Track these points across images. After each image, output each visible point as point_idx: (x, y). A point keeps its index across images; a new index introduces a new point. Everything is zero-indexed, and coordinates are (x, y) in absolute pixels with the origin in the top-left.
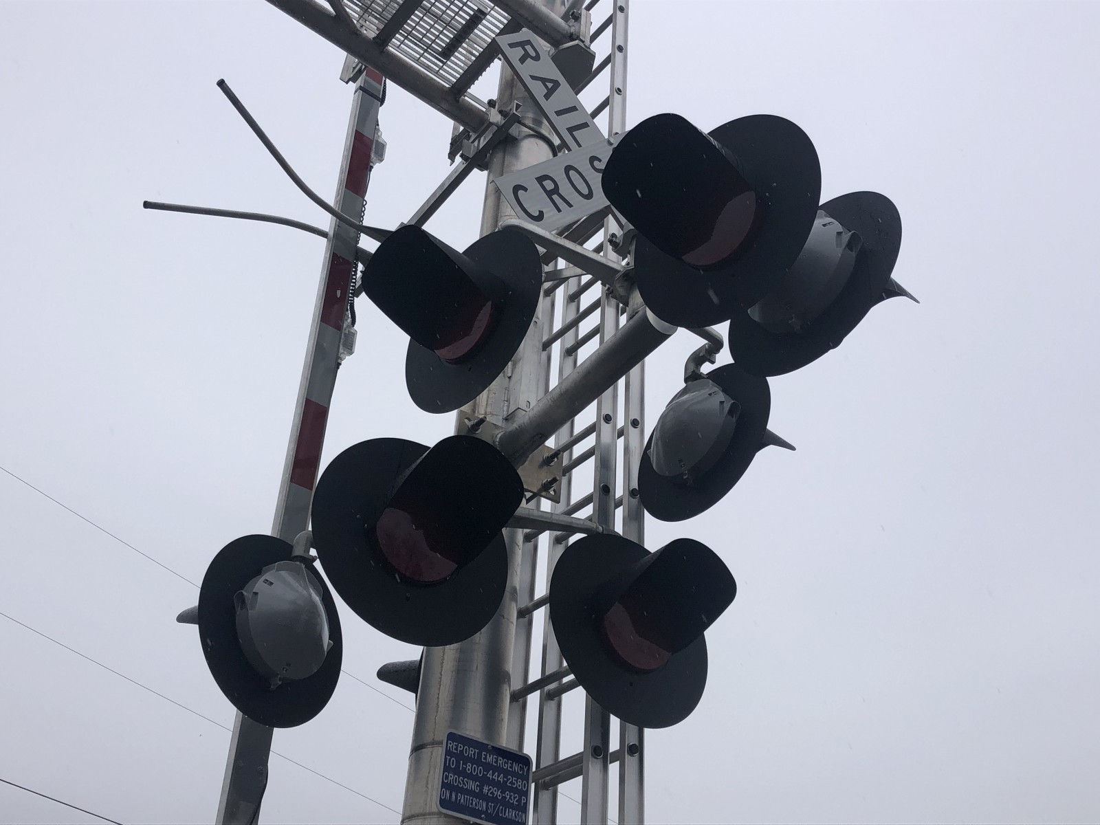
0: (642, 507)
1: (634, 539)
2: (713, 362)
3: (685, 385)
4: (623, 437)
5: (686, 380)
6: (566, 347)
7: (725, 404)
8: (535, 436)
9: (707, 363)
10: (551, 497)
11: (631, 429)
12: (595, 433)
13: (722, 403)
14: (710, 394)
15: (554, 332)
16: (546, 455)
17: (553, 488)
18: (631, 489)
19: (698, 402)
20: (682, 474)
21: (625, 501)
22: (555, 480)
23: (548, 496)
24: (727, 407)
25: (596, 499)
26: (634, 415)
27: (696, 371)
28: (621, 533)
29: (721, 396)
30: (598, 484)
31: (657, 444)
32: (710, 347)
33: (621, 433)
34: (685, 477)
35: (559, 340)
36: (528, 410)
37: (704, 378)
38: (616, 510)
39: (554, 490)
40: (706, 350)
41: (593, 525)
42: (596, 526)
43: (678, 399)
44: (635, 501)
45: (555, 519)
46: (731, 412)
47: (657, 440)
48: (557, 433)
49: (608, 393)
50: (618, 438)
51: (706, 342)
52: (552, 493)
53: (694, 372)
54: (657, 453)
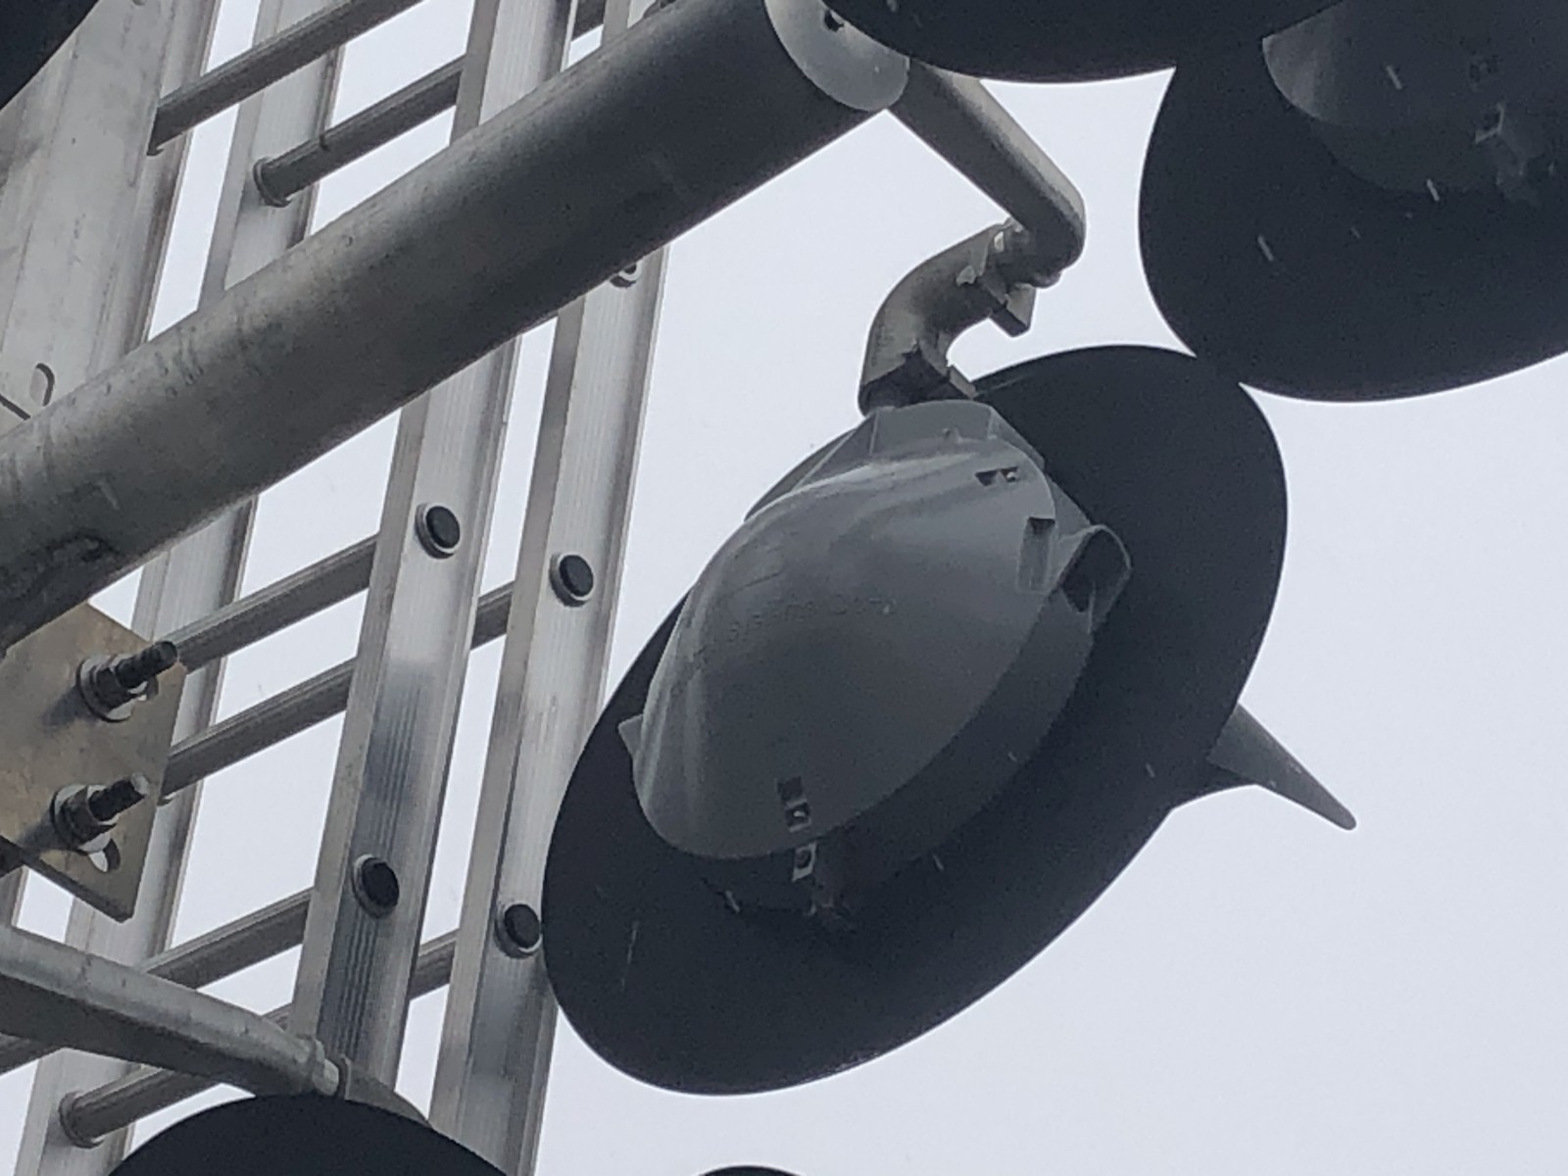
0: (551, 997)
1: (484, 1145)
2: (1015, 326)
3: (859, 418)
4: (500, 642)
5: (868, 397)
6: (258, 157)
7: (1053, 537)
8: (61, 544)
9: (988, 327)
10: (88, 880)
11: (548, 603)
12: (361, 598)
13: (1038, 526)
14: (986, 478)
15: (209, 69)
16: (96, 661)
17: (104, 839)
18: (506, 902)
19: (919, 508)
20: (789, 858)
21: (466, 964)
22: (122, 795)
23: (73, 874)
24: (1064, 547)
25: (321, 926)
26: (576, 537)
27: (930, 357)
28: (424, 1107)
29: (1039, 495)
30: (341, 853)
31: (678, 689)
32: (1013, 238)
33: (492, 621)
34: (799, 874)
35: (231, 113)
36: (33, 408)
37: (960, 395)
38: (414, 1003)
39: (111, 850)
40: (992, 256)
41: (297, 1051)
42: (312, 1058)
43: (817, 476)
44: (515, 971)
45: (100, 990)
46: (1077, 582)
47: (685, 669)
48: (156, 560)
49: (463, 386)
50: (477, 641)
51: (999, 215)
52: (99, 860)
53: (914, 357)
54: (674, 733)
